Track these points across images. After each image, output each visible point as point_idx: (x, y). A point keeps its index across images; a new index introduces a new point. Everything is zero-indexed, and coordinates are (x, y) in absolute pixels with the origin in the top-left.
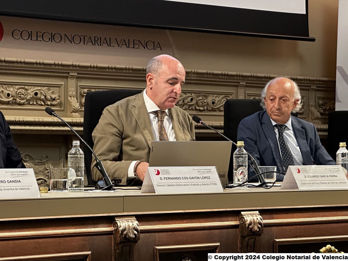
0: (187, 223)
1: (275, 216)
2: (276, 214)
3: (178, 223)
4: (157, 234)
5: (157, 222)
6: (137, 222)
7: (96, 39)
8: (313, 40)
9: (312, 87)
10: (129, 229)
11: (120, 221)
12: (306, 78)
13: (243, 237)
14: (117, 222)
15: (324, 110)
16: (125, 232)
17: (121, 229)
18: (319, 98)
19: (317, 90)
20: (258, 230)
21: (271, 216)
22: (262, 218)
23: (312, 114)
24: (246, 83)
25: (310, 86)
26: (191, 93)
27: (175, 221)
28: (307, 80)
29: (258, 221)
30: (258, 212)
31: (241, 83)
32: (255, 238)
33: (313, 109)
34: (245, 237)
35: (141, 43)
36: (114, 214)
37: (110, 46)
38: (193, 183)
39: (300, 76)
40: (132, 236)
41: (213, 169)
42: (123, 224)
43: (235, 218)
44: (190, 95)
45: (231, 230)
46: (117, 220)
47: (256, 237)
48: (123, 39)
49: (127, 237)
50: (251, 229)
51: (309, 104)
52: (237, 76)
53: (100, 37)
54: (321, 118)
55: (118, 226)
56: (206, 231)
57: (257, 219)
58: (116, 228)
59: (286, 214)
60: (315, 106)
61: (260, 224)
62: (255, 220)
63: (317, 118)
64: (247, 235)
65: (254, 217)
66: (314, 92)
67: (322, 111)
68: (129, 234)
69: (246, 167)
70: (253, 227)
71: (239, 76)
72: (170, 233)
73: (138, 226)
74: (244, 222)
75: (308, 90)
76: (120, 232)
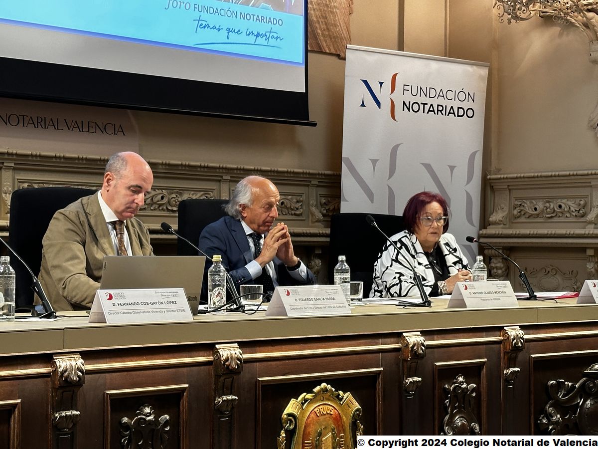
0: (147, 360)
1: (258, 349)
2: (260, 346)
3: (136, 361)
4: (107, 374)
5: (108, 360)
6: (82, 360)
7: (40, 120)
8: (314, 125)
9: (312, 183)
10: (71, 370)
11: (60, 360)
12: (305, 171)
13: (218, 376)
14: (55, 360)
15: (327, 210)
16: (66, 374)
17: (61, 370)
18: (321, 196)
19: (318, 186)
20: (236, 367)
21: (253, 349)
22: (241, 352)
23: (313, 215)
24: (231, 177)
25: (310, 181)
26: (162, 189)
27: (131, 358)
28: (306, 173)
29: (236, 356)
30: (236, 344)
31: (224, 178)
32: (233, 378)
33: (314, 209)
34: (220, 376)
35: (98, 126)
36: (52, 352)
37: (58, 129)
38: (154, 310)
39: (298, 168)
40: (75, 378)
41: (181, 291)
42: (62, 363)
43: (208, 353)
44: (160, 191)
45: (202, 367)
46: (56, 359)
47: (234, 376)
48: (74, 122)
49: (68, 380)
50: (228, 366)
51: (309, 203)
52: (219, 168)
53: (45, 118)
54: (324, 221)
55: (57, 366)
56: (170, 370)
57: (236, 353)
58: (54, 369)
59: (272, 346)
60: (316, 206)
61: (239, 359)
62: (233, 355)
63: (318, 221)
64: (223, 374)
65: (231, 352)
66: (315, 188)
67: (325, 211)
68: (72, 377)
69: (224, 287)
70: (230, 364)
71: (223, 168)
72: (125, 373)
73: (83, 365)
74: (220, 357)
75: (308, 186)
76: (60, 374)
